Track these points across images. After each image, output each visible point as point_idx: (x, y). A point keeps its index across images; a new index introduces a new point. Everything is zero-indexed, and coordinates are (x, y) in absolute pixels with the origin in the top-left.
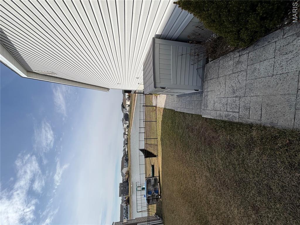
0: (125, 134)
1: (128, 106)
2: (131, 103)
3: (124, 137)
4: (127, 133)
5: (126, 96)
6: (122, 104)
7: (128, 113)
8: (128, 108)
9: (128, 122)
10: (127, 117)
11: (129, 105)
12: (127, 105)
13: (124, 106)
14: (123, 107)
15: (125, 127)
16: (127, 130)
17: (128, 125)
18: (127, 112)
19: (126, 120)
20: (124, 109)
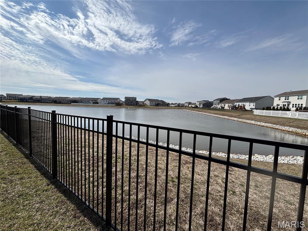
0: (190, 103)
1: (222, 107)
2: (227, 110)
3: (186, 103)
4: (190, 106)
5: (238, 104)
6: (227, 99)
7: (212, 107)
8: (219, 106)
9: (201, 106)
10: (207, 105)
11: (224, 107)
12: (224, 105)
13: (223, 102)
14: (222, 100)
15: (197, 104)
16: (193, 106)
17: (199, 106)
18: (214, 106)
19: (204, 105)
20: (218, 101)
